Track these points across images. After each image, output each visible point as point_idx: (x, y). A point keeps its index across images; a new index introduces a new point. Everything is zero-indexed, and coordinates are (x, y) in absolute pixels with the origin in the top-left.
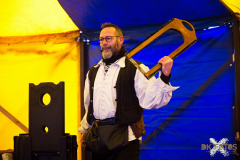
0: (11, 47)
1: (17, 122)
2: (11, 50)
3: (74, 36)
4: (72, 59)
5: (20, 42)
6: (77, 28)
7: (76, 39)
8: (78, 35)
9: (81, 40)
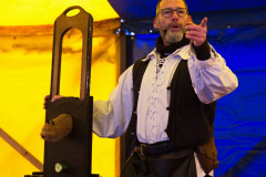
0: (17, 41)
1: (26, 154)
2: (18, 46)
3: (113, 26)
4: (109, 60)
5: (32, 35)
6: (116, 15)
7: (115, 31)
8: (118, 25)
9: (122, 33)
